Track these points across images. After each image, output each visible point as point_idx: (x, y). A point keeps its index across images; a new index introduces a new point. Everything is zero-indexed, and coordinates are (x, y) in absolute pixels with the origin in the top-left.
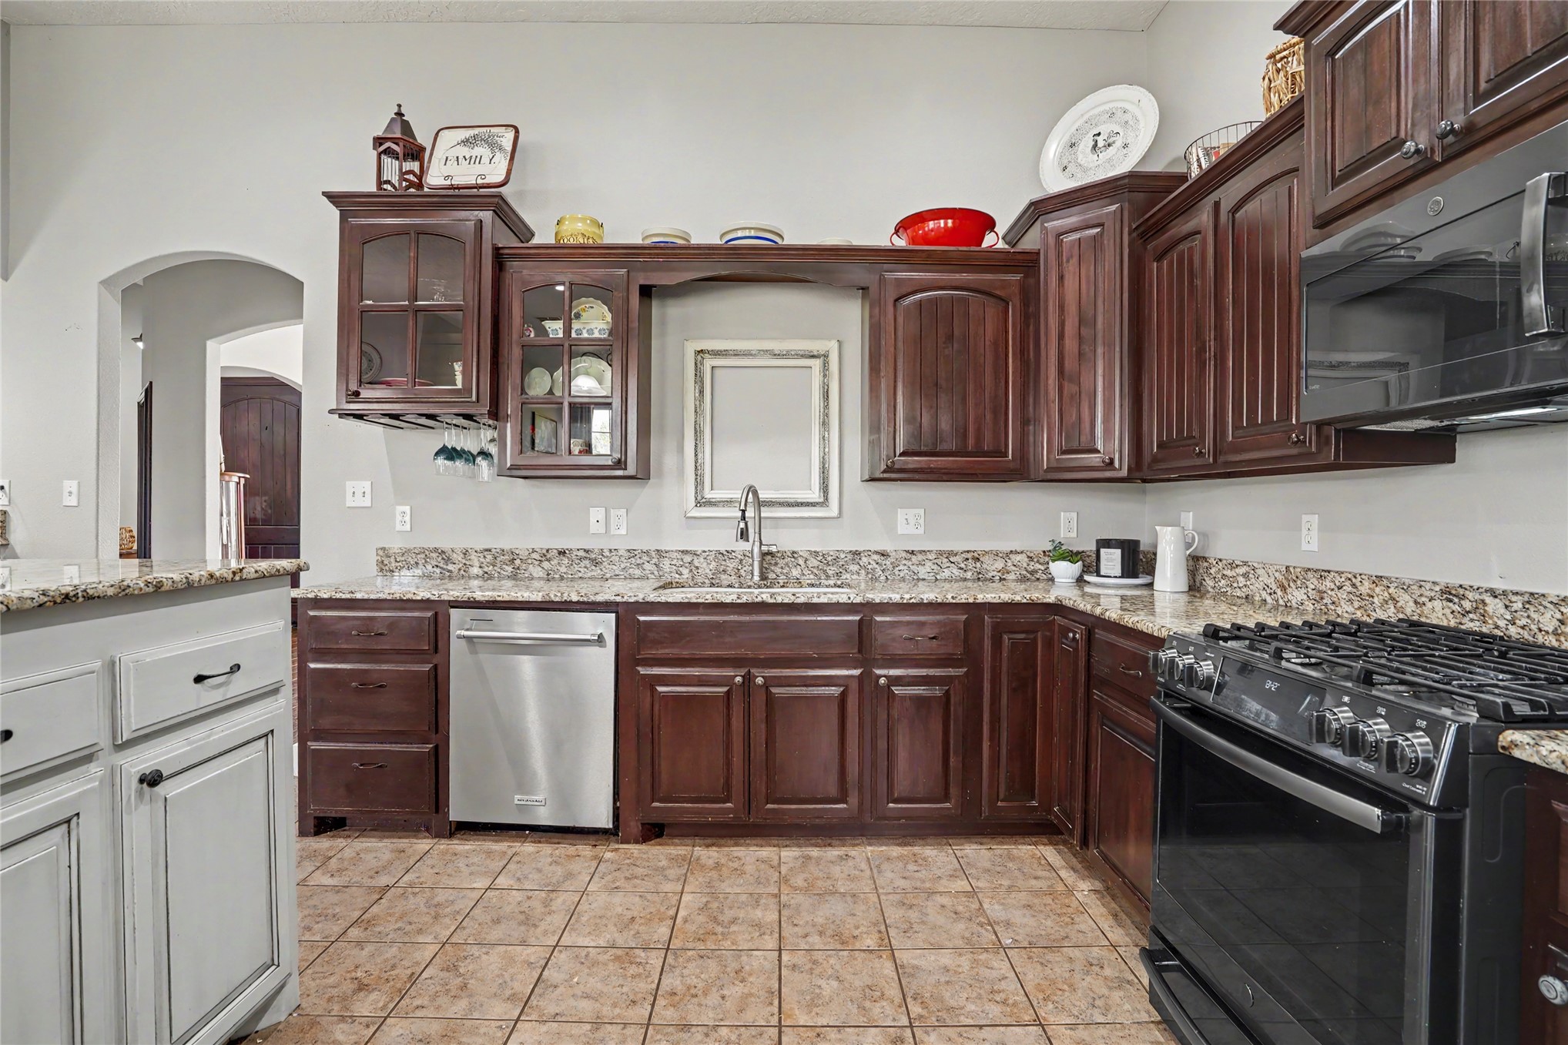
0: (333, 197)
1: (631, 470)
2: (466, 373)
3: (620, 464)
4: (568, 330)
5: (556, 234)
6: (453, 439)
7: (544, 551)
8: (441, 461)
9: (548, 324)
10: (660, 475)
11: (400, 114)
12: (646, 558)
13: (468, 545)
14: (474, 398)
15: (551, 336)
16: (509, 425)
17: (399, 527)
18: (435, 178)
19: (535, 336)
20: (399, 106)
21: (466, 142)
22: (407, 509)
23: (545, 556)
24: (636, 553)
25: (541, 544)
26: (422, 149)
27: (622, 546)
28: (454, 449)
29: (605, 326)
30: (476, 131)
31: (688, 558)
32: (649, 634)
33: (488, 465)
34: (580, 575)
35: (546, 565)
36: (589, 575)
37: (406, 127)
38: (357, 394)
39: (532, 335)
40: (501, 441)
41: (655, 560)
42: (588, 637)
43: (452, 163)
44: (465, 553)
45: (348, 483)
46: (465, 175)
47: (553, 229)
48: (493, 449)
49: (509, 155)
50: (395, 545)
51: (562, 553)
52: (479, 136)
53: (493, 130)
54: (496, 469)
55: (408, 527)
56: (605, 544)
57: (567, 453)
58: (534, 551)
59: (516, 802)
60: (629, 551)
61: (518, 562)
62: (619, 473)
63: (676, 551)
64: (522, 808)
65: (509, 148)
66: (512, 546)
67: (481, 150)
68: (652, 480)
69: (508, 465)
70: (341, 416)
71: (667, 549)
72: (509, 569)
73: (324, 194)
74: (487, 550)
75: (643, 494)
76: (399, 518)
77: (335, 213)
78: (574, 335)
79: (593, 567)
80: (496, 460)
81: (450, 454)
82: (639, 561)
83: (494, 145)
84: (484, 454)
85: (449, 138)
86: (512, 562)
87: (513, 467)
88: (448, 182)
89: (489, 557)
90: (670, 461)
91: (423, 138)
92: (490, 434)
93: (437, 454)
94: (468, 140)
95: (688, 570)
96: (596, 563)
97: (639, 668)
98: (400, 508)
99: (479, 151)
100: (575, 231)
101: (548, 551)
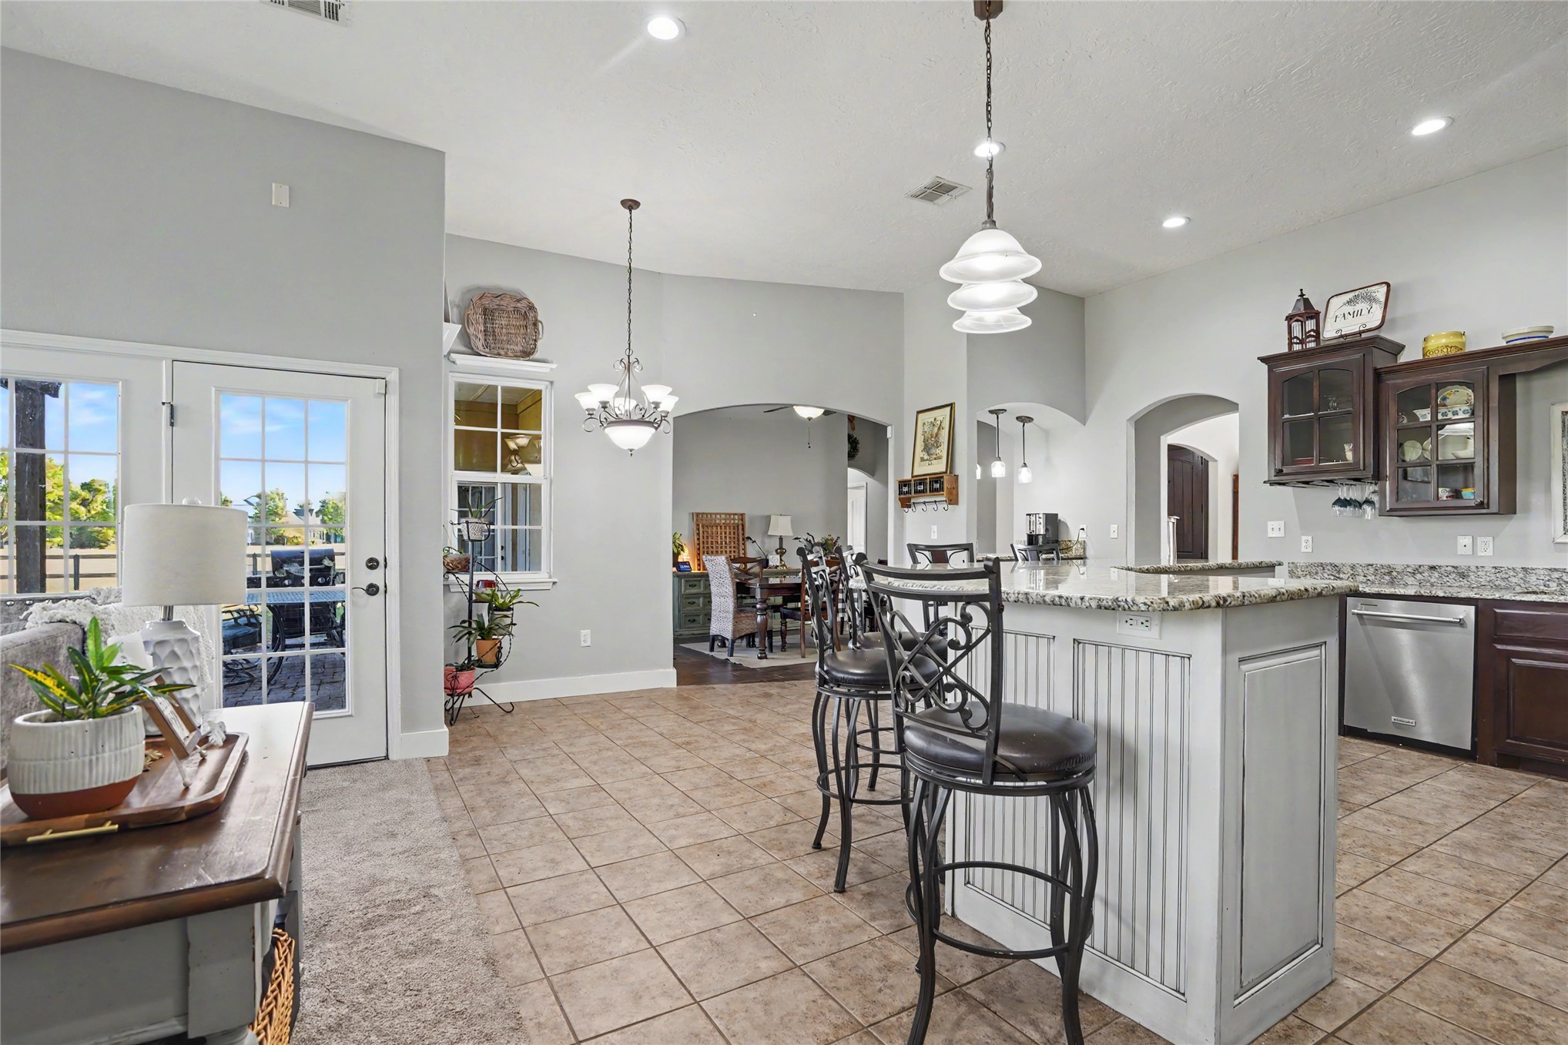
0: (1263, 360)
1: (1494, 508)
2: (1355, 451)
3: (1481, 505)
4: (1435, 414)
5: (1423, 348)
6: (1344, 493)
7: (1417, 567)
8: (1337, 508)
9: (1419, 413)
10: (1527, 510)
11: (1302, 295)
12: (1512, 573)
13: (1355, 562)
14: (1362, 468)
15: (1421, 420)
16: (1388, 482)
17: (1303, 550)
18: (1329, 332)
19: (1409, 421)
20: (1301, 290)
21: (1349, 302)
22: (1310, 538)
23: (1417, 570)
24: (1502, 569)
25: (1414, 561)
26: (1318, 313)
27: (1489, 565)
28: (1346, 500)
29: (1467, 408)
30: (1357, 293)
31: (1556, 575)
32: (1505, 622)
33: (1372, 509)
34: (1449, 584)
35: (1419, 576)
36: (1457, 584)
37: (1307, 302)
38: (1281, 471)
39: (1405, 421)
40: (1382, 493)
41: (1521, 575)
42: (1452, 620)
43: (1340, 319)
44: (1353, 567)
45: (1269, 522)
46: (1351, 326)
47: (1421, 345)
48: (1375, 498)
49: (1383, 304)
50: (1301, 561)
51: (1433, 568)
52: (1360, 295)
53: (1369, 289)
54: (1377, 510)
55: (1310, 550)
56: (1473, 564)
57: (1436, 499)
58: (1408, 566)
59: (1393, 720)
60: (1495, 568)
61: (1394, 574)
62: (1484, 511)
63: (1543, 569)
64: (1397, 725)
65: (1383, 299)
66: (1390, 563)
67: (1362, 306)
68: (1518, 514)
69: (1388, 509)
70: (1271, 484)
71: (1534, 567)
72: (1387, 578)
73: (1258, 358)
74: (1369, 565)
75: (1510, 527)
76: (1304, 544)
77: (1265, 367)
78: (1440, 417)
79: (1461, 579)
80: (1377, 506)
81: (1343, 503)
82: (1505, 576)
83: (1371, 299)
84: (1368, 502)
85: (1336, 303)
86: (1390, 573)
87: (1391, 510)
88: (1339, 334)
89: (1372, 570)
90: (1537, 499)
91: (1318, 305)
92: (1372, 488)
93: (1334, 504)
94: (1351, 300)
95: (1555, 584)
96: (1463, 575)
97: (1496, 645)
98: (1304, 538)
99: (1358, 307)
100: (1440, 344)
101: (1420, 566)
